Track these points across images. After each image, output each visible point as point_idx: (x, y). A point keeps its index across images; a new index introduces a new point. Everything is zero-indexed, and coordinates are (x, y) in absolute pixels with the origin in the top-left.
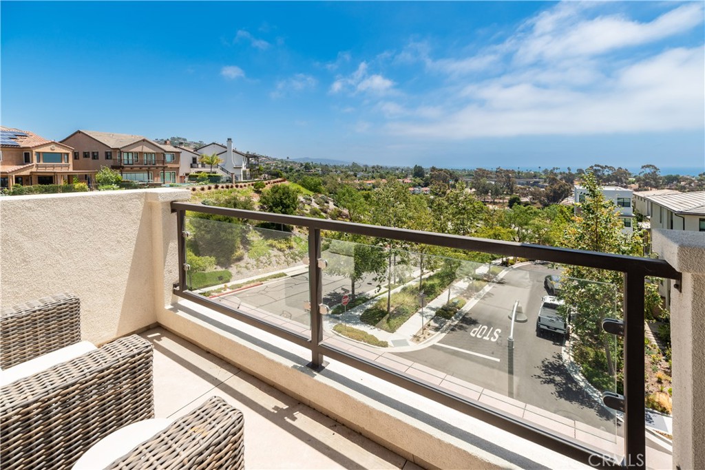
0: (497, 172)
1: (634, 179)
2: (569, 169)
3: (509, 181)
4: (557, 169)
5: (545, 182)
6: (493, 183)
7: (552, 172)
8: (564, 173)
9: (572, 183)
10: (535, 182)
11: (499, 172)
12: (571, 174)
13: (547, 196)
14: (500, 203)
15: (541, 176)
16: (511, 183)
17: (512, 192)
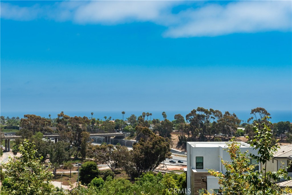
0: (58, 121)
1: (244, 129)
2: (164, 115)
3: (80, 136)
4: (148, 115)
5: (132, 136)
7: (141, 120)
8: (158, 121)
9: (169, 136)
11: (62, 120)
13: (137, 160)
14: (64, 175)
15: (126, 128)
17: (84, 155)
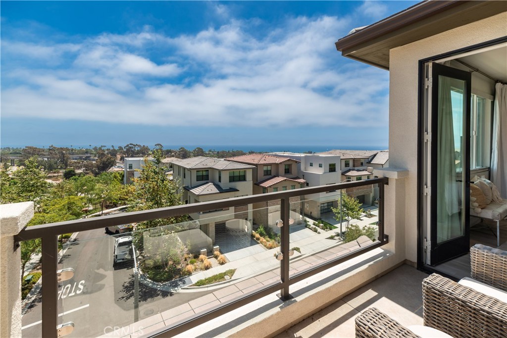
0: (49, 150)
1: (151, 152)
2: (113, 146)
3: (64, 157)
4: (104, 146)
5: (95, 156)
6: (46, 159)
7: (100, 149)
8: (110, 149)
9: (116, 156)
10: (87, 157)
11: (52, 150)
12: (114, 150)
13: (98, 167)
14: (54, 176)
15: (92, 152)
16: (65, 158)
17: (66, 166)
